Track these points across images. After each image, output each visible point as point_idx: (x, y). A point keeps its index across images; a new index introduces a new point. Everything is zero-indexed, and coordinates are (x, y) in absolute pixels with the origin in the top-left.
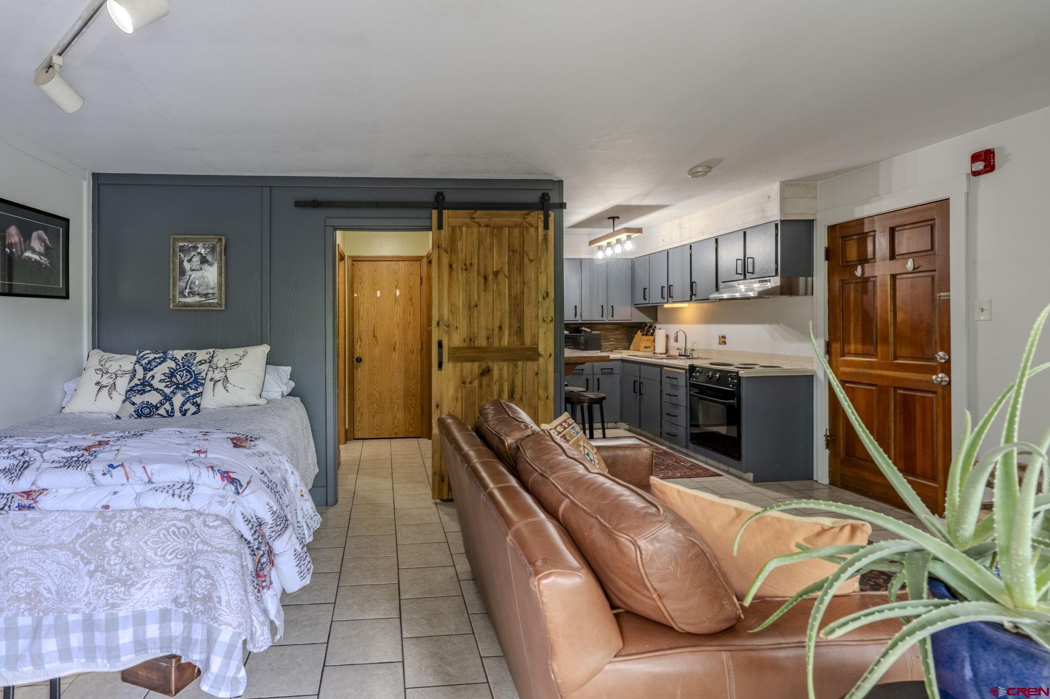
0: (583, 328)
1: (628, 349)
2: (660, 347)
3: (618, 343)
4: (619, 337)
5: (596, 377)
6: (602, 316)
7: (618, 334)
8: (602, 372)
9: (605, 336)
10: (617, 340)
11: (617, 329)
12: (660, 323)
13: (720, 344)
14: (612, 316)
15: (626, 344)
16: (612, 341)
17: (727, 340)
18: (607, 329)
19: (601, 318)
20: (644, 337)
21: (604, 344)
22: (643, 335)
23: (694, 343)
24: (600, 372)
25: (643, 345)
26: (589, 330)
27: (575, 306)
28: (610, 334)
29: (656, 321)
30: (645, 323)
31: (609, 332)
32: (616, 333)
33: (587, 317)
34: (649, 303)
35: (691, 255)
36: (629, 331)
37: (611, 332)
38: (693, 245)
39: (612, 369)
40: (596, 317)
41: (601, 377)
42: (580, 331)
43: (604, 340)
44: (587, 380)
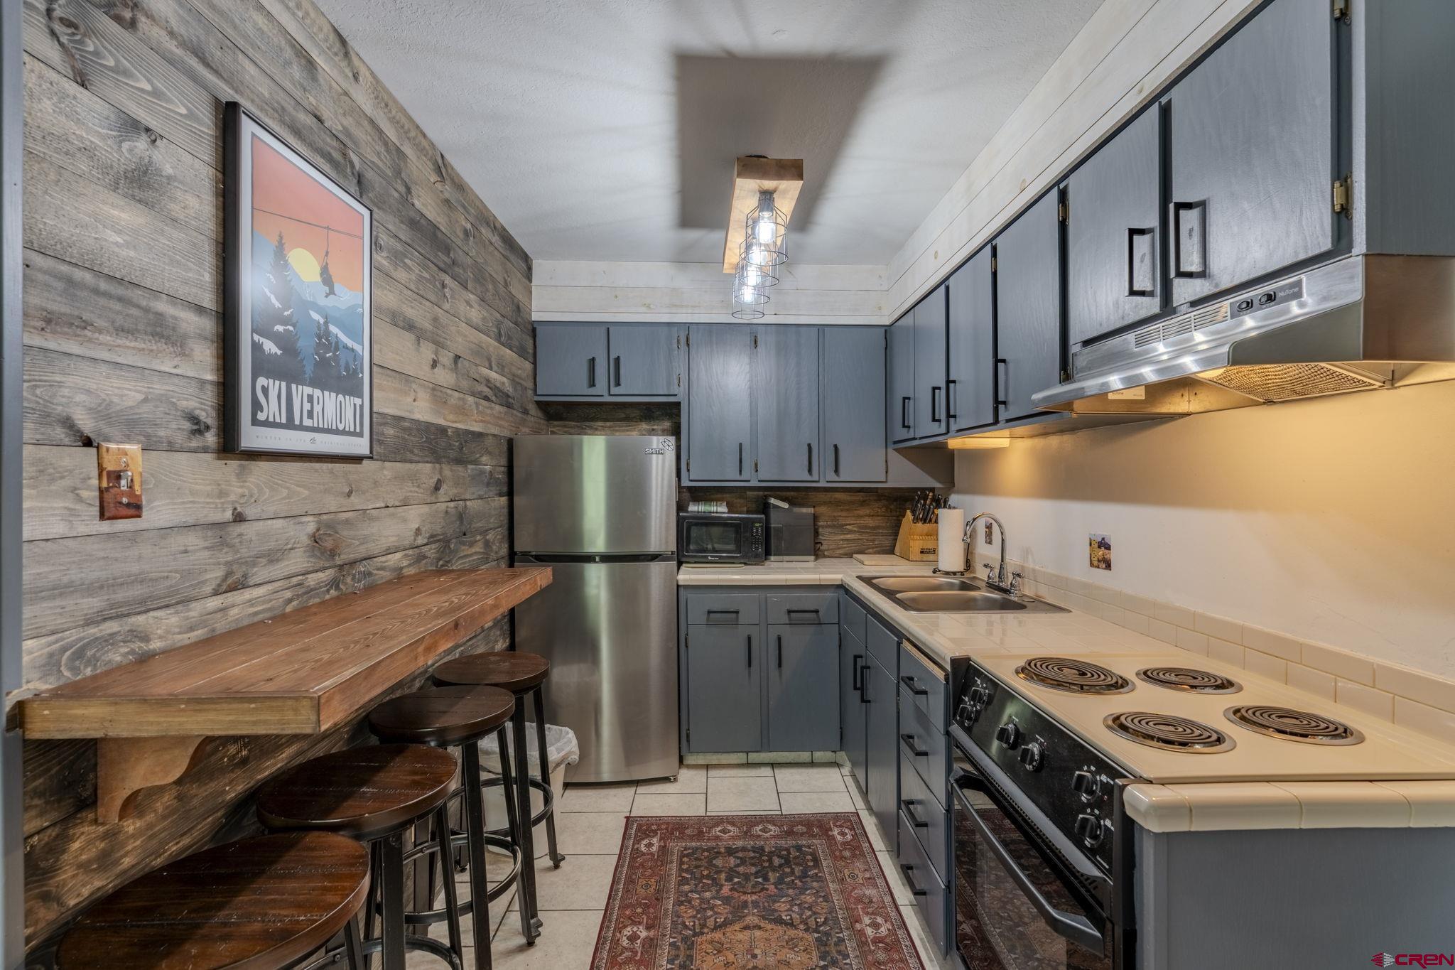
0: (773, 501)
1: (891, 551)
2: (950, 557)
3: (865, 537)
4: (870, 522)
5: (774, 632)
6: (810, 471)
7: (869, 518)
8: (790, 619)
9: (835, 519)
10: (863, 529)
11: (863, 503)
12: (959, 492)
13: (1092, 565)
14: (837, 471)
15: (887, 542)
16: (850, 532)
17: (1114, 555)
18: (838, 504)
19: (806, 477)
20: (920, 524)
21: (829, 538)
22: (916, 520)
23: (1026, 552)
24: (785, 619)
25: (916, 545)
26: (785, 505)
27: (741, 444)
28: (844, 514)
29: (950, 485)
30: (923, 490)
31: (842, 510)
32: (861, 512)
33: (768, 473)
34: (914, 439)
35: (995, 274)
36: (892, 507)
37: (847, 510)
38: (998, 241)
39: (817, 612)
40: (796, 473)
41: (786, 632)
42: (765, 508)
43: (830, 530)
44: (749, 638)
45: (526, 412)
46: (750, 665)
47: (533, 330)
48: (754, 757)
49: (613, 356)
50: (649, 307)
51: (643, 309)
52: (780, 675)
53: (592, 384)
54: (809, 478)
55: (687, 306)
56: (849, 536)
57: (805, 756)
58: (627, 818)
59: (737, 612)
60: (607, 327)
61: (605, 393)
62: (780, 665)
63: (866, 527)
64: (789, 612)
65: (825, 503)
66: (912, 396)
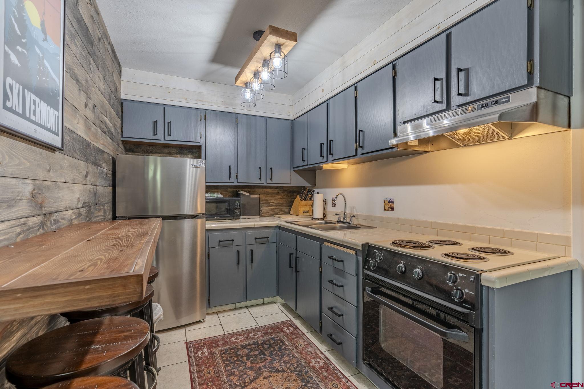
0: (242, 192)
1: (289, 213)
2: (318, 213)
3: (278, 207)
4: (280, 201)
5: (249, 248)
6: (260, 178)
7: (280, 199)
8: (256, 242)
9: (266, 200)
10: (278, 204)
11: (278, 193)
12: (318, 188)
13: (385, 209)
14: (271, 179)
15: (287, 209)
16: (272, 205)
17: (395, 205)
18: (267, 194)
19: (259, 181)
20: (303, 201)
21: (265, 208)
22: (301, 199)
23: (353, 208)
24: (254, 242)
25: (302, 209)
26: (248, 194)
27: (230, 167)
28: (270, 198)
29: (314, 185)
30: (304, 187)
31: (269, 196)
32: (277, 197)
33: (242, 180)
34: (307, 165)
35: (356, 98)
36: (289, 195)
37: (271, 196)
38: (358, 85)
39: (268, 238)
40: (254, 180)
41: (255, 248)
42: (237, 195)
43: (264, 205)
44: (238, 252)
45: (118, 145)
46: (238, 263)
47: (122, 103)
48: (238, 305)
49: (166, 122)
50: (186, 99)
51: (184, 100)
52: (252, 267)
53: (155, 134)
54: (260, 182)
55: (205, 102)
56: (272, 207)
57: (260, 301)
58: (186, 343)
59: (233, 240)
60: (164, 107)
61: (162, 139)
62: (252, 262)
63: (279, 203)
64: (256, 239)
65: (262, 193)
66: (306, 148)
